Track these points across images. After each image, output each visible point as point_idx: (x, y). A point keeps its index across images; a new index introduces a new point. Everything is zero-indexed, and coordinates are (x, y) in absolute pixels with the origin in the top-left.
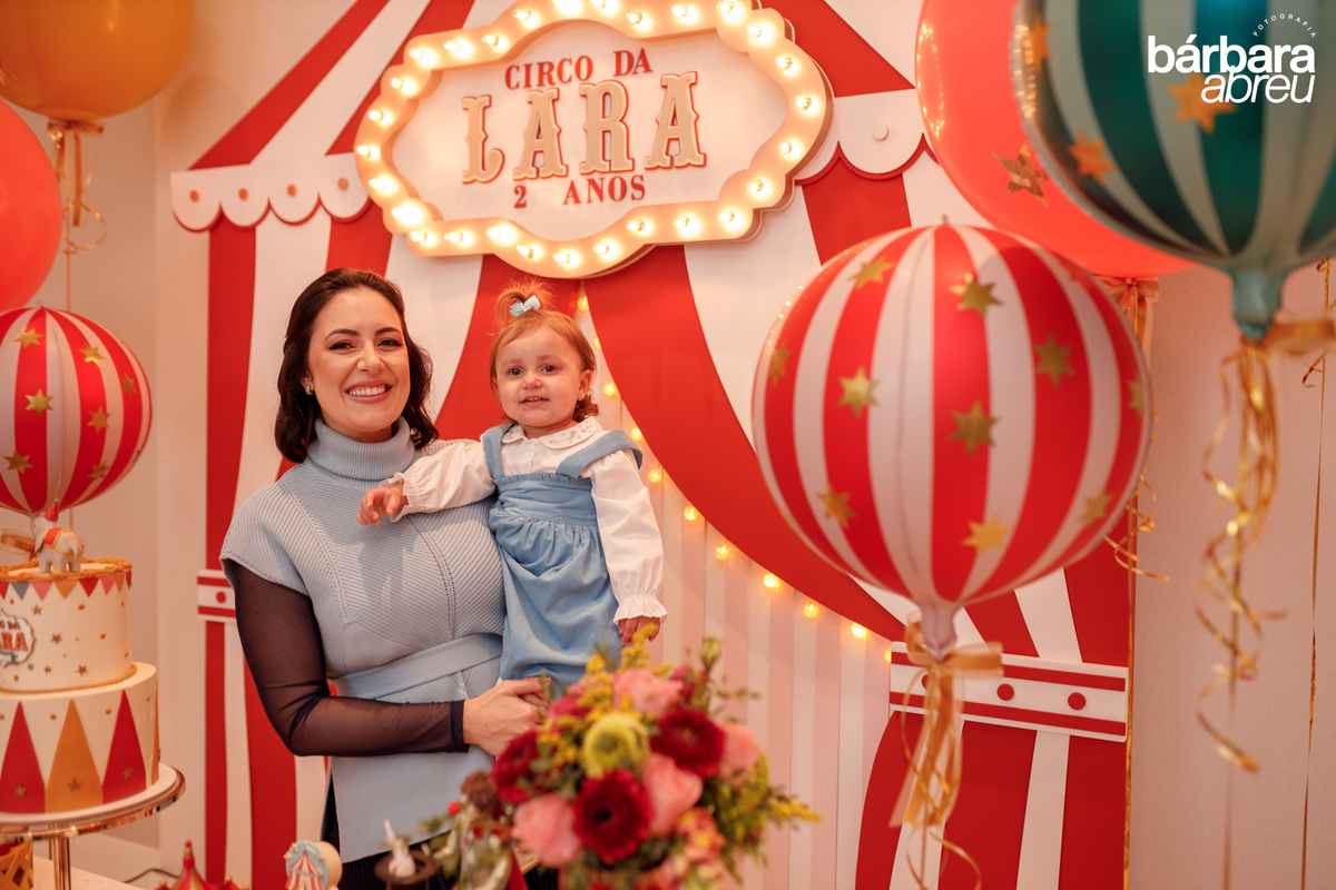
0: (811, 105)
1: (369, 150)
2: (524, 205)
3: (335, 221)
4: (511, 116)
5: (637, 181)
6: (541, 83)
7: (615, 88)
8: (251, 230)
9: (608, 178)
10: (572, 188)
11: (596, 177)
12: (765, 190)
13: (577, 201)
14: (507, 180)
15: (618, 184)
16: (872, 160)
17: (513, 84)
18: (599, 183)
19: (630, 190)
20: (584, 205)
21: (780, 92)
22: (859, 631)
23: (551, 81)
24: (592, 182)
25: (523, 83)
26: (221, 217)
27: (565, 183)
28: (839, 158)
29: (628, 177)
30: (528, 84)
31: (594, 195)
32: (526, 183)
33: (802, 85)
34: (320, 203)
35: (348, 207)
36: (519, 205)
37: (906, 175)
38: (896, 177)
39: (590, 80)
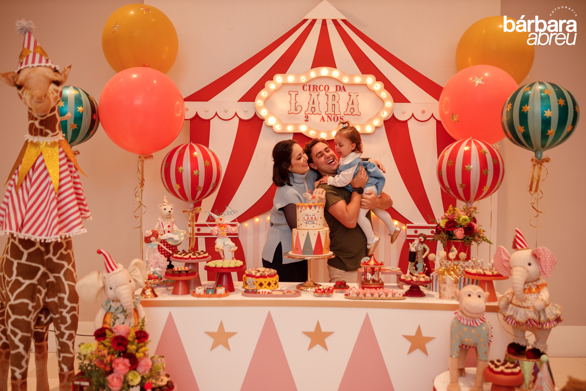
0: (389, 104)
1: (259, 102)
2: (308, 121)
3: (241, 120)
4: (304, 98)
5: (341, 117)
6: (314, 90)
7: (335, 94)
8: (209, 121)
9: (333, 116)
10: (323, 117)
11: (330, 115)
12: (377, 122)
13: (324, 121)
14: (303, 113)
15: (336, 118)
16: (401, 117)
17: (305, 89)
18: (330, 117)
19: (339, 119)
20: (326, 122)
21: (383, 101)
22: (396, 222)
23: (317, 90)
24: (328, 116)
25: (308, 89)
26: (197, 115)
27: (321, 116)
28: (393, 116)
29: (339, 116)
30: (310, 90)
31: (329, 119)
32: (309, 115)
33: (387, 99)
34: (236, 114)
35: (247, 116)
36: (305, 121)
37: (408, 121)
38: (406, 122)
39: (329, 91)
